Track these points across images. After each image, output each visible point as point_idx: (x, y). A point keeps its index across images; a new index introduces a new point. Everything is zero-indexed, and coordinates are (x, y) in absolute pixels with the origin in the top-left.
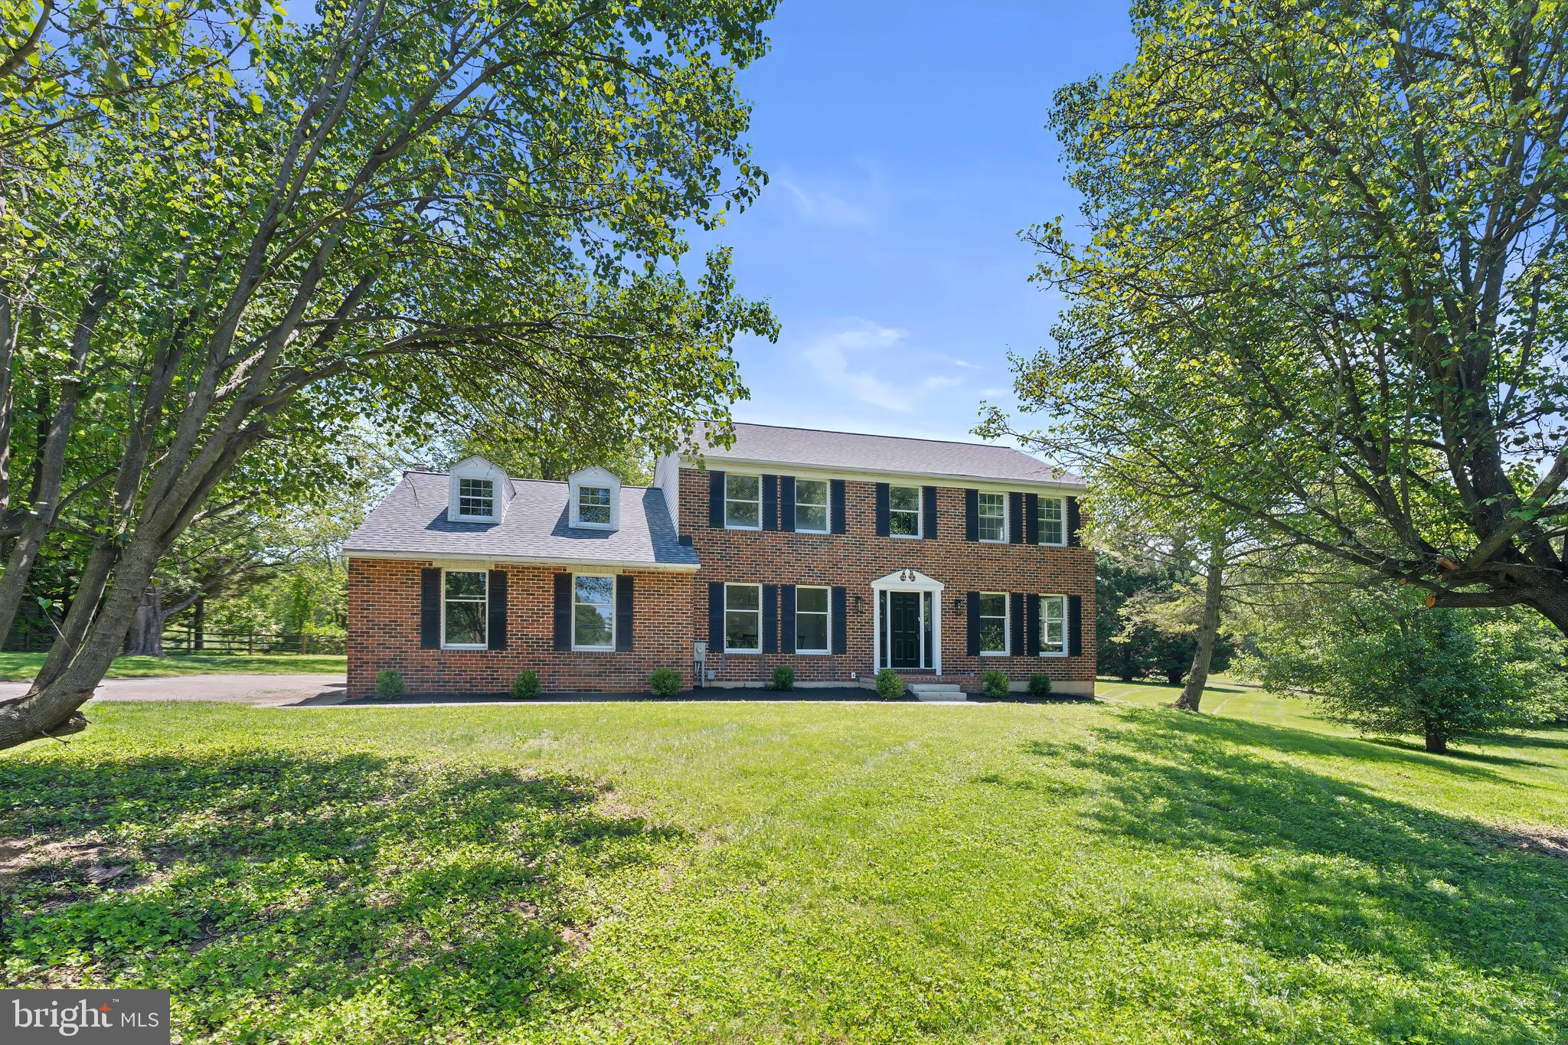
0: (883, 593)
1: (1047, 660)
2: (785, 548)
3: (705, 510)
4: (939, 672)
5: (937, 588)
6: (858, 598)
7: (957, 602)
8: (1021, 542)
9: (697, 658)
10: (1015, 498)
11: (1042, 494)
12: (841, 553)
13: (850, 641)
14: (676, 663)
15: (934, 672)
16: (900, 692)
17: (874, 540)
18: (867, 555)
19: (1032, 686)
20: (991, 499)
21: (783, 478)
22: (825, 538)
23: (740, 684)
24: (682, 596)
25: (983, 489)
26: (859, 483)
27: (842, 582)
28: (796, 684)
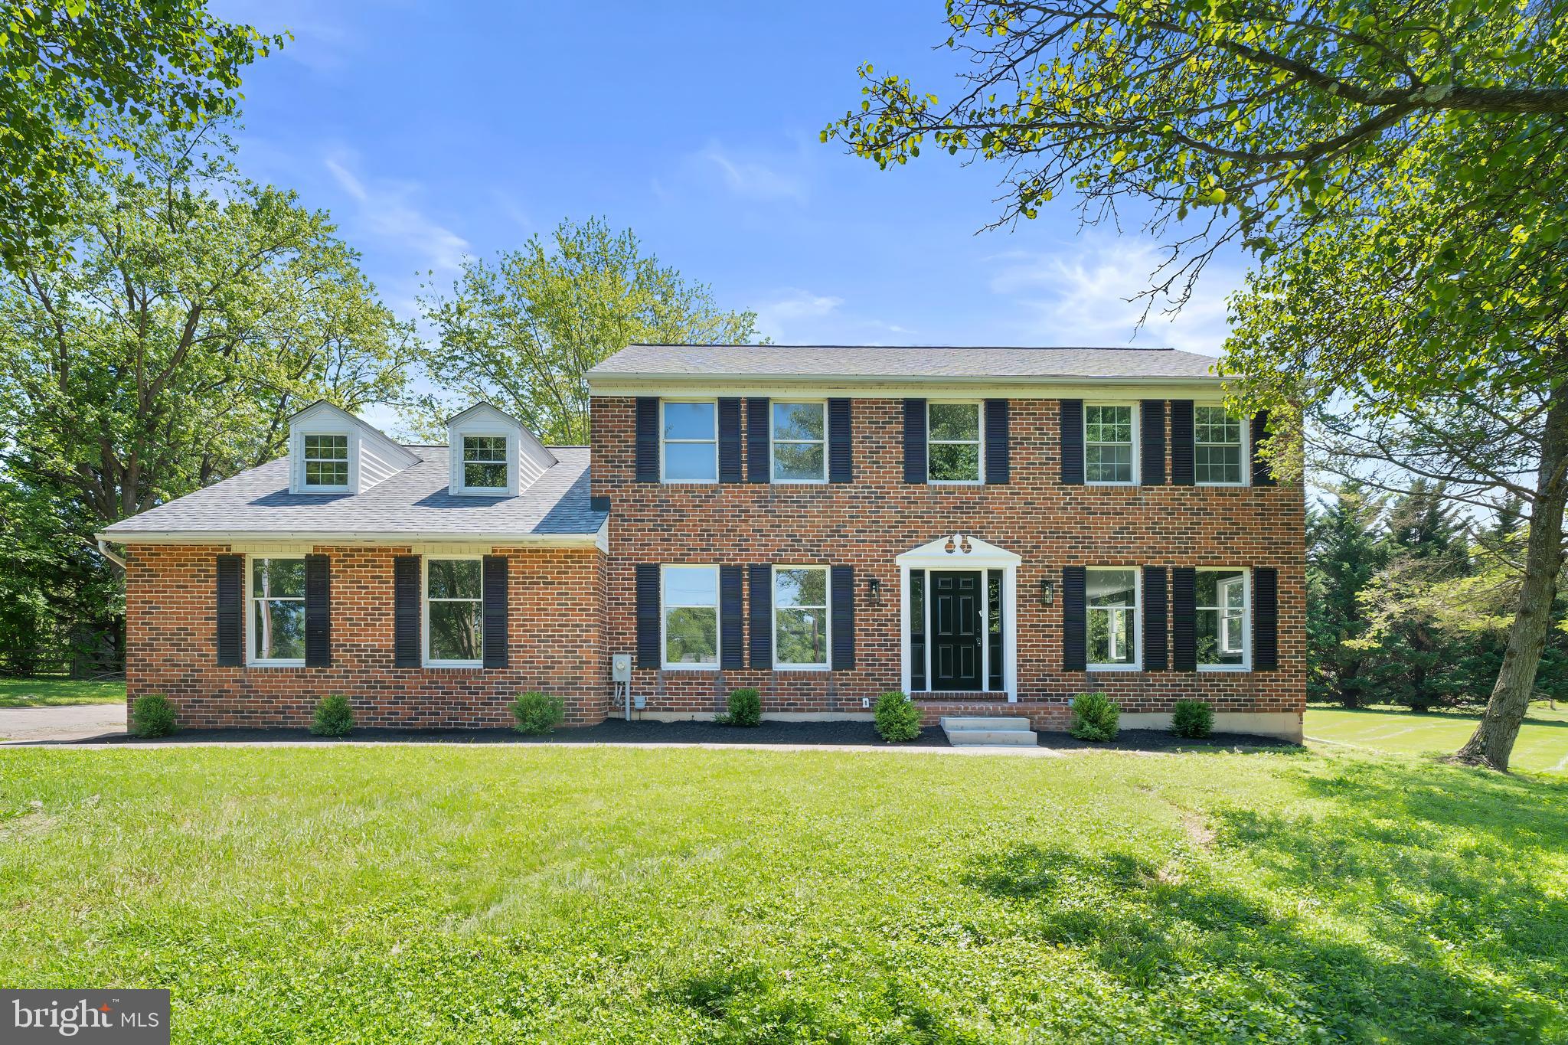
0: (917, 575)
1: (1210, 677)
2: (754, 509)
3: (630, 457)
4: (1013, 698)
5: (1009, 562)
6: (874, 583)
7: (1045, 584)
8: (1162, 482)
9: (616, 678)
10: (1152, 410)
11: (1202, 399)
12: (846, 512)
13: (861, 649)
14: (573, 683)
15: (1005, 698)
16: (914, 730)
17: (899, 490)
18: (889, 515)
19: (1178, 721)
20: (1108, 414)
21: (752, 402)
22: (820, 491)
23: (686, 716)
24: (581, 585)
25: (1092, 398)
26: (875, 401)
27: (848, 558)
28: (765, 716)
